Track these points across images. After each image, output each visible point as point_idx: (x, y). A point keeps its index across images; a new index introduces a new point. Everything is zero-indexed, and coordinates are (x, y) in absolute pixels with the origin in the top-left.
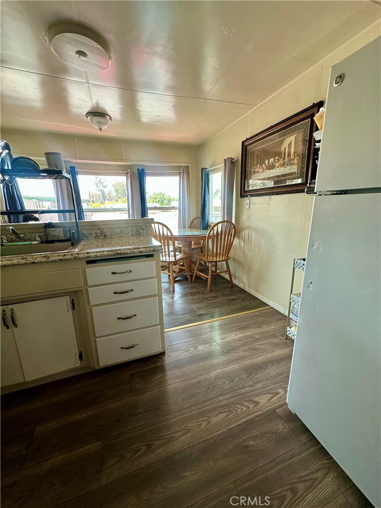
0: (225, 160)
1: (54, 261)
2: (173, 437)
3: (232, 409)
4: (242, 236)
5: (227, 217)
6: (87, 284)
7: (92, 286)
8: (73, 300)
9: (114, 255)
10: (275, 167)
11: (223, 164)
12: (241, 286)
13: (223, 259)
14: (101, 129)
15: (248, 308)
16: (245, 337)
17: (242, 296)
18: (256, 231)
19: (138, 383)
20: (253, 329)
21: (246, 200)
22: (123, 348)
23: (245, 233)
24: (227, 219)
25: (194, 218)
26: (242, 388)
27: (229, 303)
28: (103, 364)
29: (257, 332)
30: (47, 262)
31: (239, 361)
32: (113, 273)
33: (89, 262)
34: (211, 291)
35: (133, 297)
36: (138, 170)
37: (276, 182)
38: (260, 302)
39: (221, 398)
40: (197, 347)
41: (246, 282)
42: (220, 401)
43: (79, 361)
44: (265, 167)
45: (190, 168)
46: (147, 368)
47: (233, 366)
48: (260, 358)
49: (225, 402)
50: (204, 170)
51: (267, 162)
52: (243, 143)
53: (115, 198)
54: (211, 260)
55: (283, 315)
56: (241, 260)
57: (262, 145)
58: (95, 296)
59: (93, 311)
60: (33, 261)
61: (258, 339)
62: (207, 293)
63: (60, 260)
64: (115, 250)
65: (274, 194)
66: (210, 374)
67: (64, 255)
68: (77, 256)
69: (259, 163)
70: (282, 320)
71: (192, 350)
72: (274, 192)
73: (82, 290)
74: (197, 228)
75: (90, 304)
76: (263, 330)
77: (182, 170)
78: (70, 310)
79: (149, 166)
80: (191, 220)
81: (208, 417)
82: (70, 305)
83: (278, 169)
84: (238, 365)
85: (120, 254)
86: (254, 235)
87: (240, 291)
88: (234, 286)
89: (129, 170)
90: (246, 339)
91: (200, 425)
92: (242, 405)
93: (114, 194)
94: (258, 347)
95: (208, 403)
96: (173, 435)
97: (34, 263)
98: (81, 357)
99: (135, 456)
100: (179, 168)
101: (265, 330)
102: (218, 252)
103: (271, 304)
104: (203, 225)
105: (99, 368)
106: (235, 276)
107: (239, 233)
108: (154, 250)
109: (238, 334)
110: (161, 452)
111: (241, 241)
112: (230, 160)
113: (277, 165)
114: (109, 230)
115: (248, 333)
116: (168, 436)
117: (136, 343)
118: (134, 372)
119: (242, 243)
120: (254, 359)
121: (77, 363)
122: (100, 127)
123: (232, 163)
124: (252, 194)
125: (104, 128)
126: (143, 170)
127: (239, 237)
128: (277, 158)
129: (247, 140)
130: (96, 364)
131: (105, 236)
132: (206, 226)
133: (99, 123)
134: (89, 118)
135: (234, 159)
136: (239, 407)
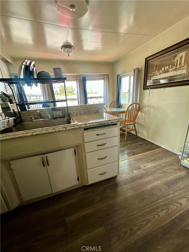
0: (134, 70)
1: (70, 130)
2: (143, 225)
3: (169, 208)
4: (143, 111)
5: (135, 100)
6: (84, 142)
7: (86, 143)
8: (75, 150)
9: (99, 125)
10: (169, 71)
11: (133, 72)
12: (142, 137)
13: (132, 124)
14: (69, 55)
15: (151, 149)
16: (157, 165)
17: (145, 142)
18: (154, 108)
19: (110, 193)
20: (159, 160)
21: (147, 91)
22: (100, 174)
23: (146, 109)
24: (135, 102)
25: (112, 102)
26: (168, 195)
27: (140, 147)
28: (90, 183)
29: (162, 162)
30: (66, 130)
31: (159, 179)
32: (97, 135)
33: (85, 129)
34: (127, 140)
35: (106, 147)
36: (83, 77)
37: (170, 80)
38: (156, 146)
39: (159, 201)
40: (133, 171)
41: (145, 135)
42: (159, 203)
43: (77, 181)
44: (161, 72)
45: (110, 75)
46: (111, 184)
47: (158, 182)
48: (171, 177)
49: (162, 204)
50: (119, 76)
51: (163, 69)
52: (146, 59)
53: (59, 93)
54: (127, 124)
55: (172, 152)
56: (143, 123)
57: (160, 59)
58: (88, 147)
59: (86, 155)
60: (59, 130)
61: (165, 166)
62: (125, 142)
63: (72, 129)
64: (99, 122)
65: (168, 87)
66: (147, 187)
67: (74, 126)
68: (80, 126)
69: (157, 69)
70: (173, 155)
71: (131, 174)
72: (169, 86)
73: (81, 145)
74: (113, 107)
75: (85, 152)
76: (164, 161)
77: (105, 76)
78: (74, 155)
79: (88, 75)
80: (110, 103)
81: (157, 212)
82: (74, 153)
83: (172, 72)
84: (160, 181)
85: (102, 124)
86: (152, 110)
87: (143, 140)
88: (138, 137)
89: (78, 78)
90: (158, 167)
91: (155, 217)
92: (173, 205)
93: (59, 91)
94: (166, 171)
95: (153, 204)
96: (142, 223)
97: (59, 131)
98: (78, 180)
99: (126, 236)
100: (104, 75)
101: (165, 161)
102: (129, 119)
103: (163, 146)
104: (118, 106)
105: (88, 185)
106: (138, 132)
107: (142, 109)
108: (119, 121)
109: (152, 163)
110: (140, 233)
111: (143, 113)
112: (137, 70)
113: (171, 70)
114: (83, 111)
115: (158, 163)
116: (140, 224)
117: (106, 171)
118: (105, 186)
119: (143, 115)
120: (167, 178)
121: (77, 183)
122: (68, 54)
123: (139, 70)
124: (151, 88)
125: (70, 54)
126: (85, 77)
127: (141, 112)
128: (171, 66)
129: (149, 57)
130: (86, 183)
131: (81, 114)
132: (120, 106)
133: (68, 51)
134: (63, 49)
135: (139, 68)
136: (172, 206)
